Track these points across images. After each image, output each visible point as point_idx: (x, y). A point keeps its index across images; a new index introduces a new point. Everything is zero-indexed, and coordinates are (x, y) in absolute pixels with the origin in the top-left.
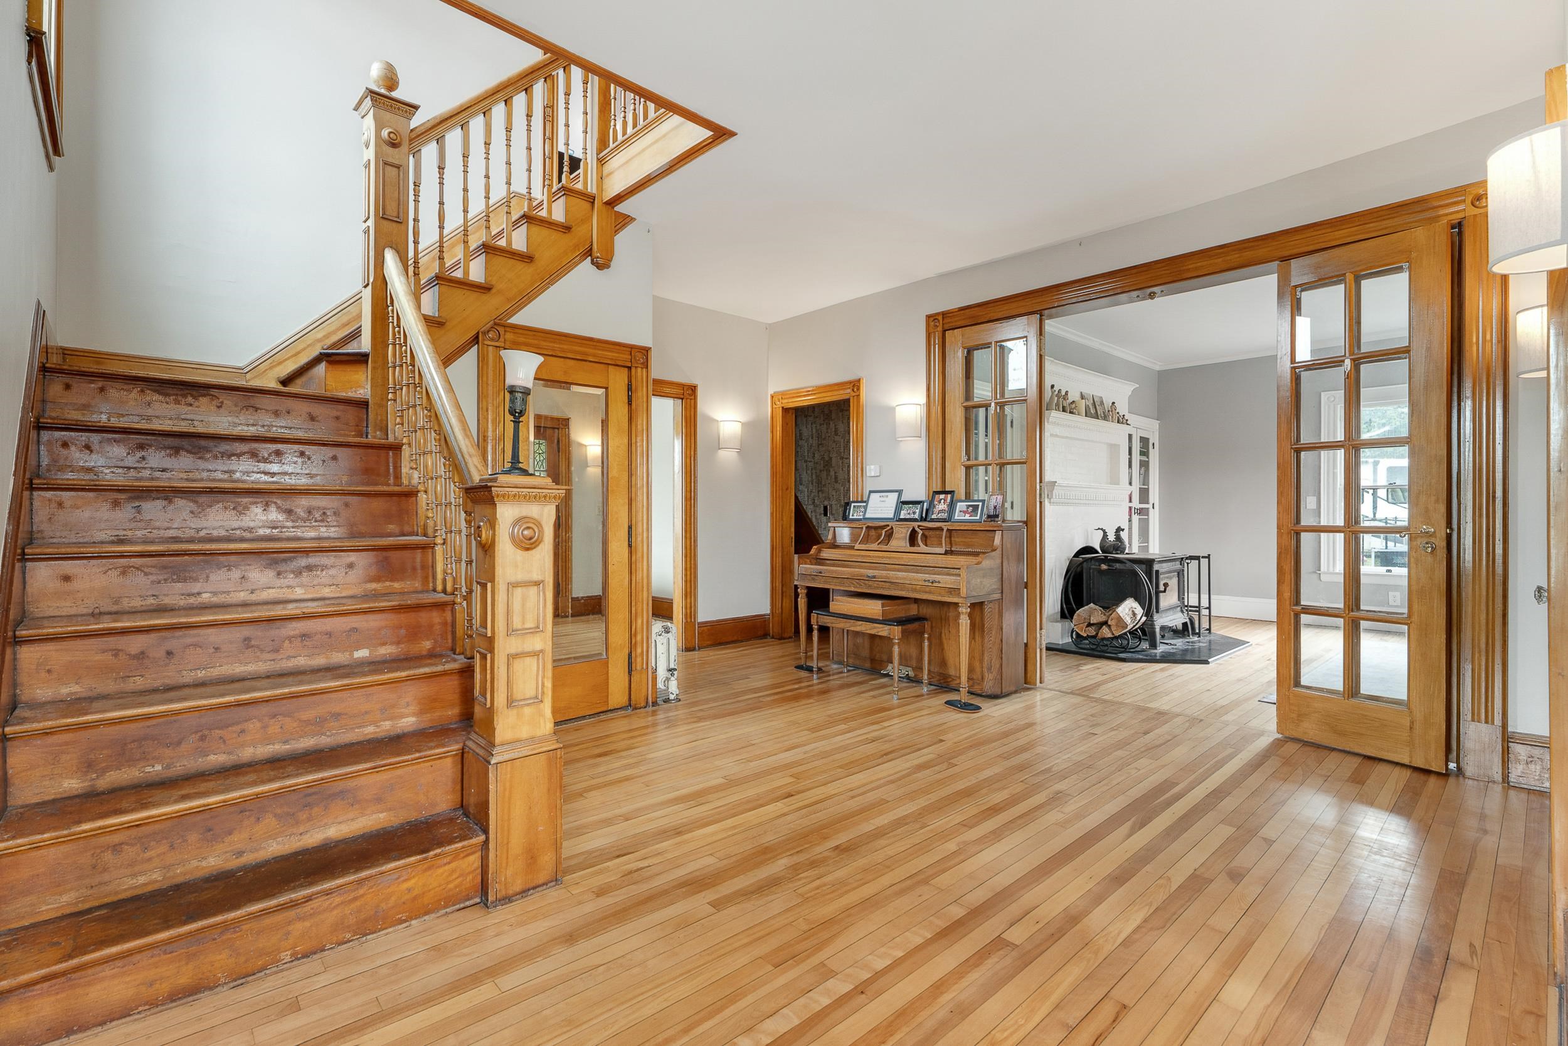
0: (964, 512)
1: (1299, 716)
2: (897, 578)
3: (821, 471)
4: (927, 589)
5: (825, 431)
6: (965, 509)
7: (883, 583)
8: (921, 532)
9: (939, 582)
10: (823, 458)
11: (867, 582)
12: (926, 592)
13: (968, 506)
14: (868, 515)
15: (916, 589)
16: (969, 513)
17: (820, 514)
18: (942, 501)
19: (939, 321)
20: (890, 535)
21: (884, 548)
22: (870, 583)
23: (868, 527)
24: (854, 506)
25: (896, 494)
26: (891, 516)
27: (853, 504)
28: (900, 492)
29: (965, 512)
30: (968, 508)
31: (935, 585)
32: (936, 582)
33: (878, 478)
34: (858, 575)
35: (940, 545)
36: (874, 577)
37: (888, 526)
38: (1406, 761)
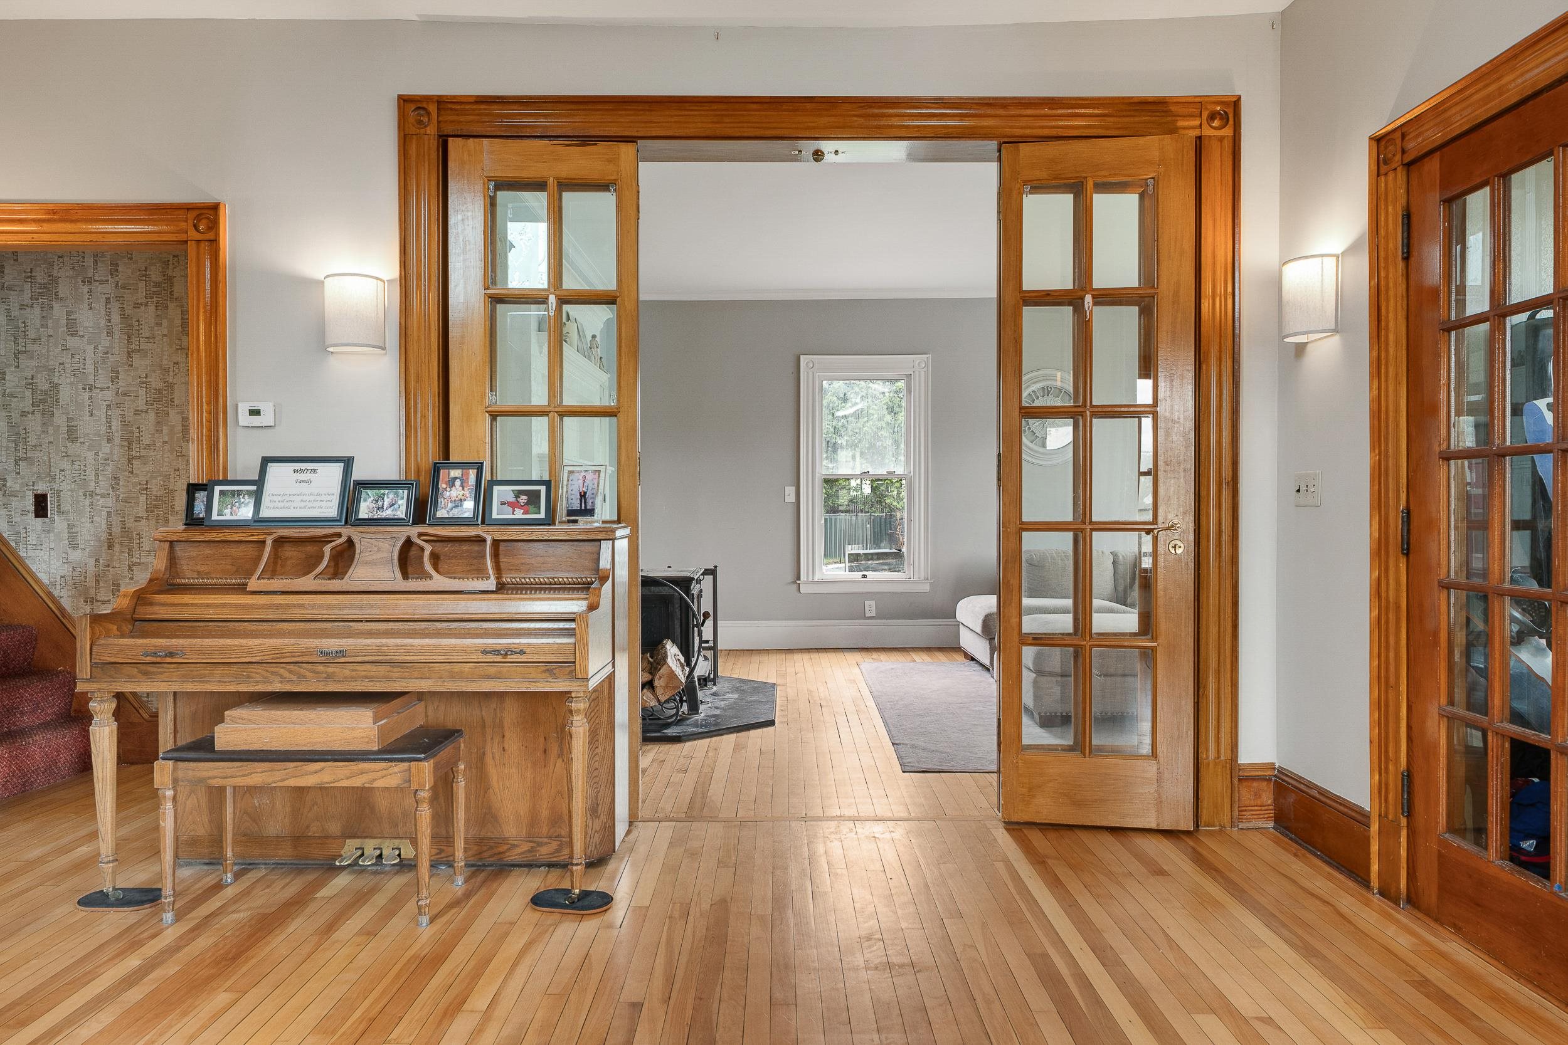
0: (510, 504)
1: (1030, 789)
2: (408, 652)
3: (24, 414)
4: (492, 670)
5: (38, 322)
6: (511, 498)
7: (368, 667)
8: (428, 548)
9: (522, 652)
10: (31, 385)
11: (320, 668)
12: (489, 677)
13: (518, 494)
14: (265, 513)
15: (462, 672)
16: (521, 507)
17: (24, 513)
18: (458, 483)
19: (429, 114)
20: (345, 556)
21: (336, 585)
22: (331, 669)
23: (280, 542)
24: (222, 493)
25: (337, 469)
26: (333, 513)
27: (217, 489)
28: (348, 463)
29: (513, 505)
30: (517, 497)
31: (509, 658)
32: (514, 653)
33: (270, 431)
34: (292, 654)
35: (481, 573)
36: (341, 653)
37: (339, 535)
38: (1153, 826)
